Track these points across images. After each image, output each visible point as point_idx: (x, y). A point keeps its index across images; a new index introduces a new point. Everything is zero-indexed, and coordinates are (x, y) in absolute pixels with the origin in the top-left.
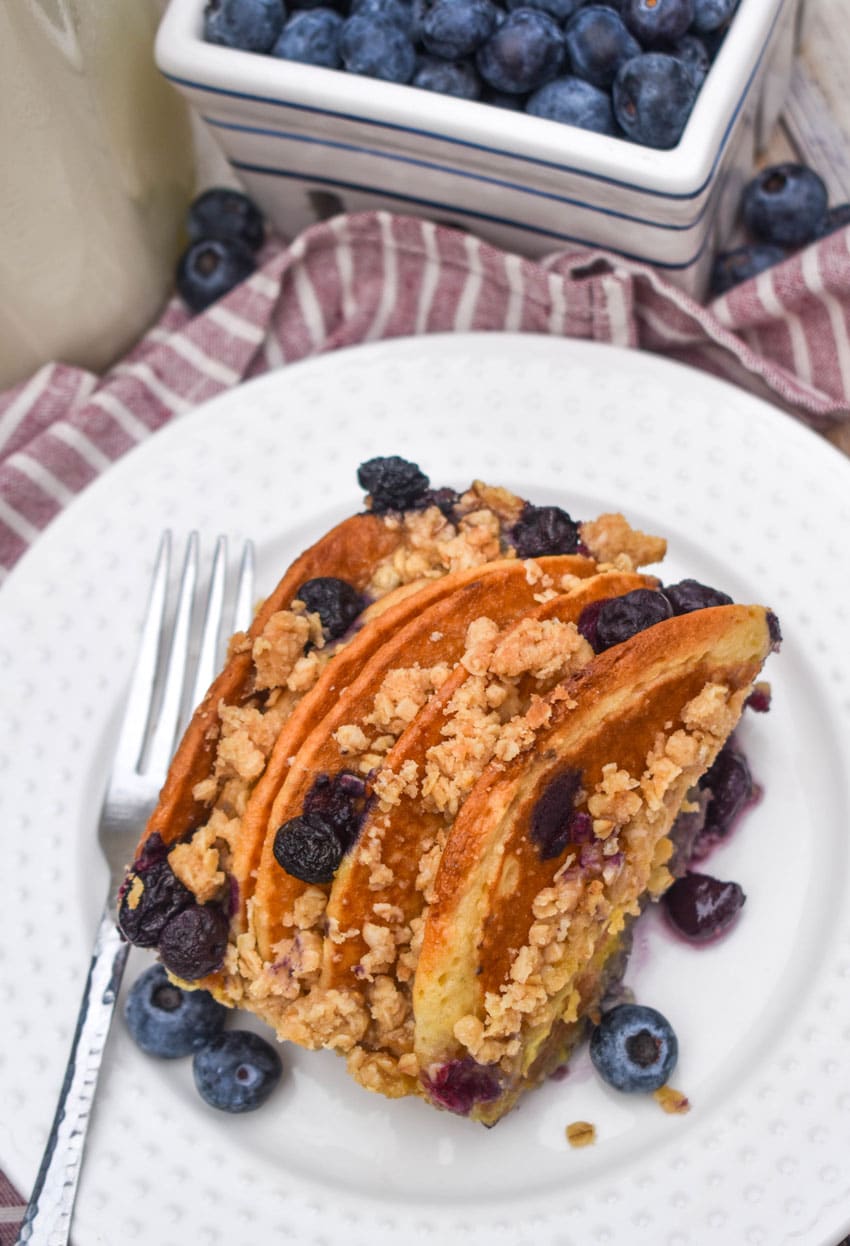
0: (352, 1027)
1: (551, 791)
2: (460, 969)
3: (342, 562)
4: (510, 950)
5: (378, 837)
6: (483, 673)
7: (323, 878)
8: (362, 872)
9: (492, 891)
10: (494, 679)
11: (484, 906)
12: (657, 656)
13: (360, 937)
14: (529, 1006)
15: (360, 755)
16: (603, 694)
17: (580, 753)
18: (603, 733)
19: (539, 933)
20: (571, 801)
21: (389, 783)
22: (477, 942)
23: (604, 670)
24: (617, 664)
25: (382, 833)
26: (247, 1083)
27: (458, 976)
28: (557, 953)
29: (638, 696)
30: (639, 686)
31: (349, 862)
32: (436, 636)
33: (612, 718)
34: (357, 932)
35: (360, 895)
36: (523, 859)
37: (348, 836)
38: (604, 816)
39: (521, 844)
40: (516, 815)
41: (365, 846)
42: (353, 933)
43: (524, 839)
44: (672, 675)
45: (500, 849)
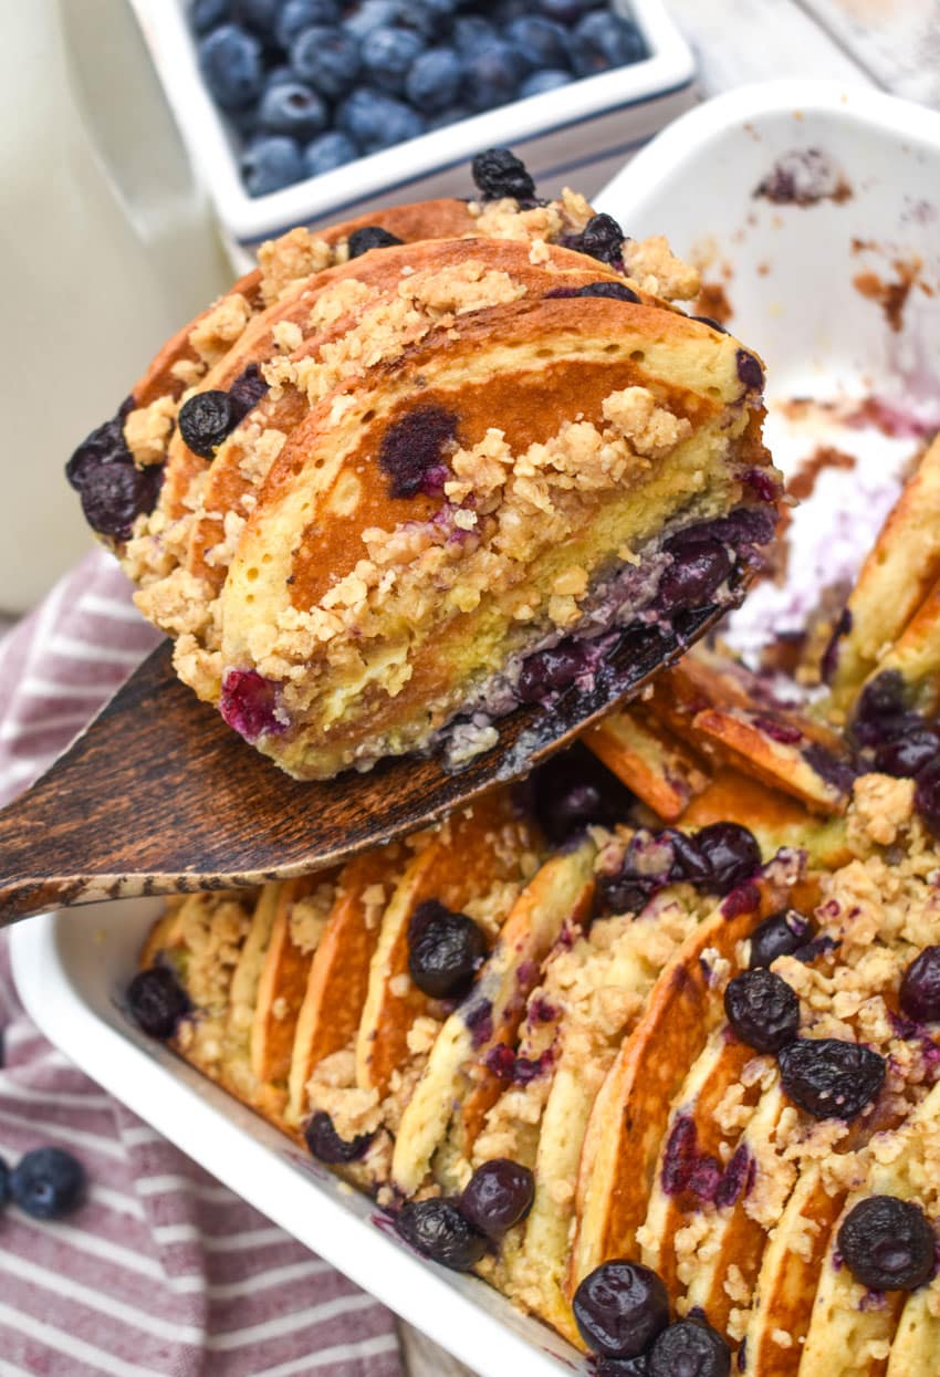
0: (190, 613)
1: (413, 420)
2: (268, 570)
4: (329, 573)
5: (259, 423)
7: (210, 456)
8: (237, 455)
9: (322, 499)
11: (309, 514)
12: (571, 323)
13: (222, 522)
16: (494, 340)
17: (457, 394)
18: (490, 386)
19: (366, 569)
20: (436, 446)
22: (294, 547)
24: (520, 317)
25: (263, 420)
27: (270, 578)
28: (378, 600)
29: (540, 364)
30: (543, 353)
31: (229, 442)
33: (503, 373)
34: (221, 516)
35: (232, 481)
36: (365, 478)
38: (466, 477)
39: (365, 463)
40: (366, 429)
41: (247, 429)
42: (216, 516)
43: (368, 458)
44: (586, 357)
45: (340, 457)
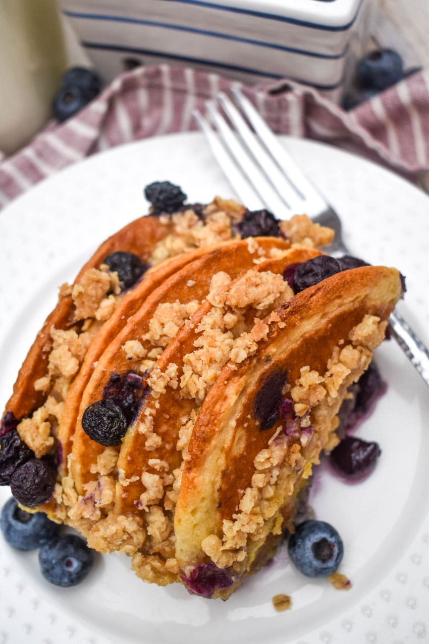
0: (135, 540)
1: (267, 384)
2: (206, 504)
3: (133, 243)
4: (239, 490)
5: (151, 415)
6: (221, 305)
7: (115, 442)
8: (140, 439)
9: (228, 452)
10: (228, 309)
11: (222, 462)
12: (337, 294)
13: (140, 481)
14: (251, 529)
15: (140, 360)
16: (302, 319)
17: (286, 359)
18: (301, 346)
19: (258, 479)
20: (280, 391)
21: (158, 379)
22: (217, 486)
23: (303, 303)
24: (311, 299)
25: (154, 412)
26: (71, 569)
27: (205, 510)
28: (270, 492)
29: (324, 321)
30: (324, 315)
31: (131, 432)
32: (190, 283)
33: (307, 335)
34: (138, 478)
35: (139, 454)
36: (249, 430)
37: (131, 414)
38: (301, 401)
39: (247, 420)
40: (244, 400)
41: (143, 421)
42: (135, 479)
43: (249, 416)
44: (345, 308)
45: (233, 423)
